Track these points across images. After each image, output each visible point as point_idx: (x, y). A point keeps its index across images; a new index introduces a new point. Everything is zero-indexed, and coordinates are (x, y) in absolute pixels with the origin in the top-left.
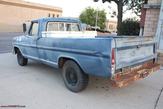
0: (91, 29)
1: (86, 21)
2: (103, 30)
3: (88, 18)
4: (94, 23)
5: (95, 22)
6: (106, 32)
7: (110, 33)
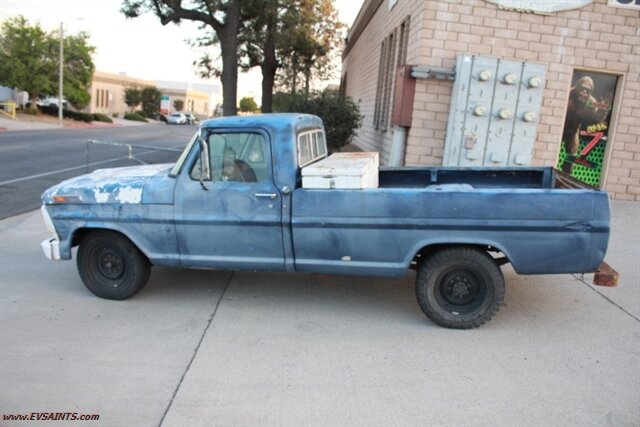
0: (35, 107)
1: (14, 76)
2: (82, 111)
3: (24, 65)
4: (51, 86)
5: (53, 83)
6: (97, 118)
7: (110, 121)
